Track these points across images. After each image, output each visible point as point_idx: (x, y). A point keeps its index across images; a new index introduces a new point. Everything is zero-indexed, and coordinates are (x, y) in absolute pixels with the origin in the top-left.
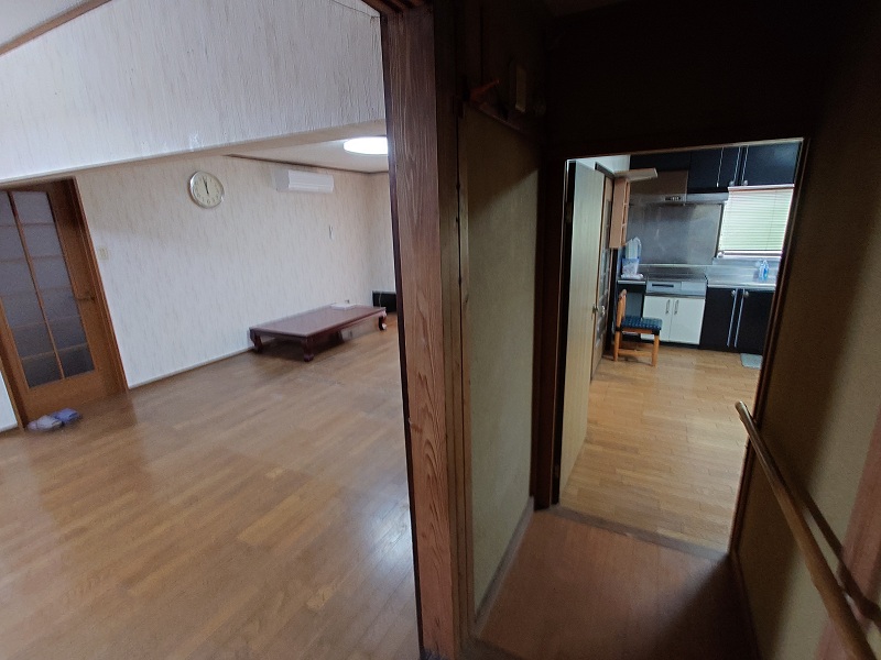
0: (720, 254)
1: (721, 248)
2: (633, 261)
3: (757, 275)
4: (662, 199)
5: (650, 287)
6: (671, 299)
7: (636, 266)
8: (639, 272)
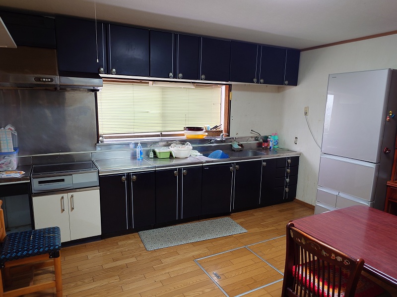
0: (101, 138)
1: (100, 132)
2: (9, 154)
3: (134, 156)
4: (31, 79)
5: (36, 185)
6: (65, 195)
7: (14, 160)
8: (19, 168)
